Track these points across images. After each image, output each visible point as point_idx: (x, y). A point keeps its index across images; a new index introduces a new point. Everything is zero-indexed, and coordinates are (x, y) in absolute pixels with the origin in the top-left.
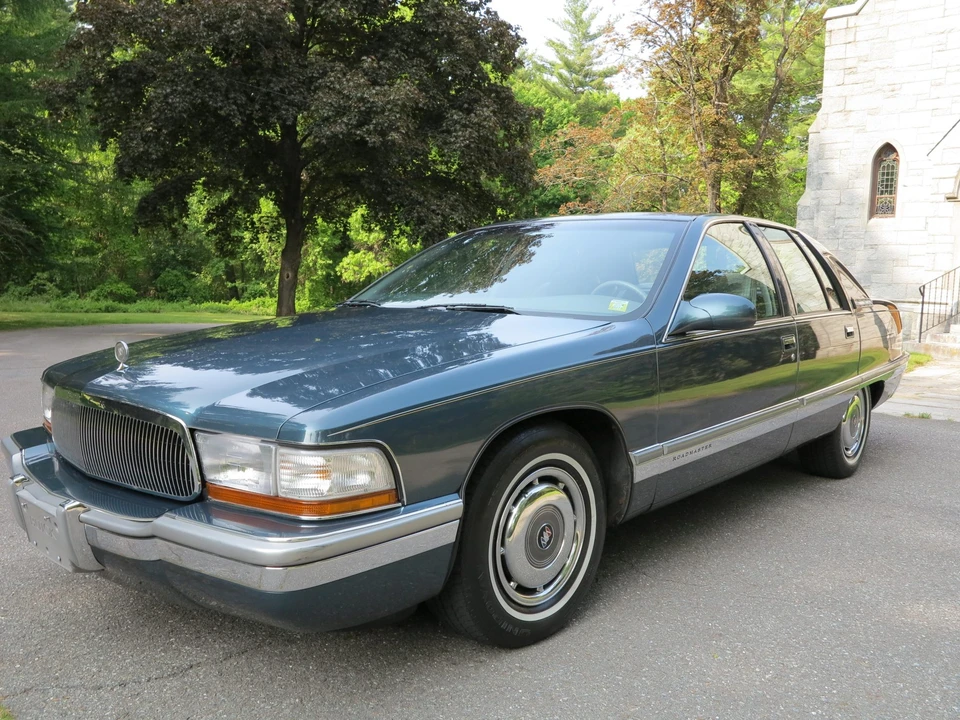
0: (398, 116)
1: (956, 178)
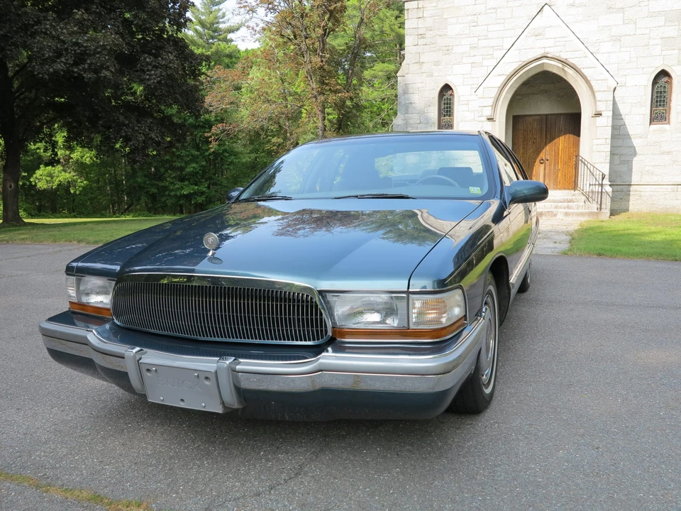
0: (107, 57)
1: (492, 106)
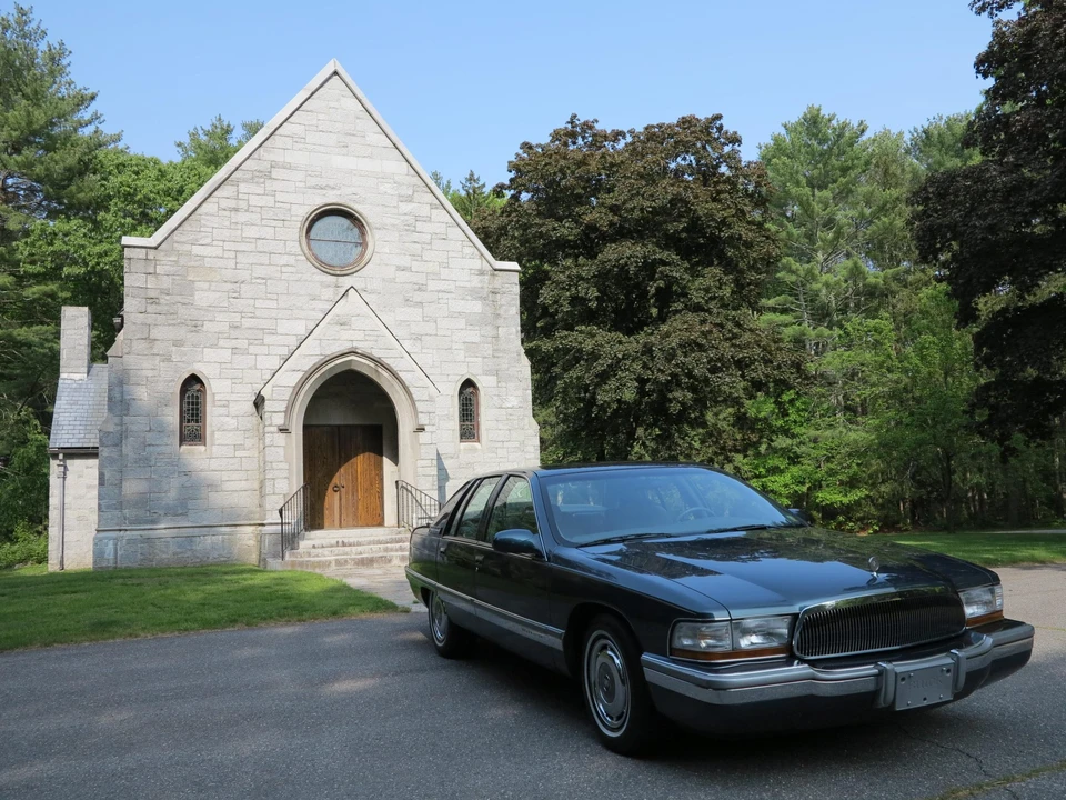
1: (285, 412)
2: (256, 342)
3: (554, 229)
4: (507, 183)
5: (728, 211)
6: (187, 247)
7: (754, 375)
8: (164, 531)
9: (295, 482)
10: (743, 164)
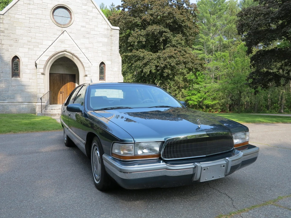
1: (44, 68)
2: (36, 47)
3: (134, 20)
4: (121, 5)
5: (185, 18)
6: (14, 15)
7: (188, 66)
8: (7, 103)
9: (46, 90)
10: (190, 4)
